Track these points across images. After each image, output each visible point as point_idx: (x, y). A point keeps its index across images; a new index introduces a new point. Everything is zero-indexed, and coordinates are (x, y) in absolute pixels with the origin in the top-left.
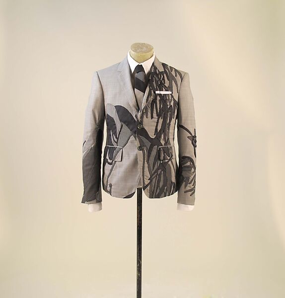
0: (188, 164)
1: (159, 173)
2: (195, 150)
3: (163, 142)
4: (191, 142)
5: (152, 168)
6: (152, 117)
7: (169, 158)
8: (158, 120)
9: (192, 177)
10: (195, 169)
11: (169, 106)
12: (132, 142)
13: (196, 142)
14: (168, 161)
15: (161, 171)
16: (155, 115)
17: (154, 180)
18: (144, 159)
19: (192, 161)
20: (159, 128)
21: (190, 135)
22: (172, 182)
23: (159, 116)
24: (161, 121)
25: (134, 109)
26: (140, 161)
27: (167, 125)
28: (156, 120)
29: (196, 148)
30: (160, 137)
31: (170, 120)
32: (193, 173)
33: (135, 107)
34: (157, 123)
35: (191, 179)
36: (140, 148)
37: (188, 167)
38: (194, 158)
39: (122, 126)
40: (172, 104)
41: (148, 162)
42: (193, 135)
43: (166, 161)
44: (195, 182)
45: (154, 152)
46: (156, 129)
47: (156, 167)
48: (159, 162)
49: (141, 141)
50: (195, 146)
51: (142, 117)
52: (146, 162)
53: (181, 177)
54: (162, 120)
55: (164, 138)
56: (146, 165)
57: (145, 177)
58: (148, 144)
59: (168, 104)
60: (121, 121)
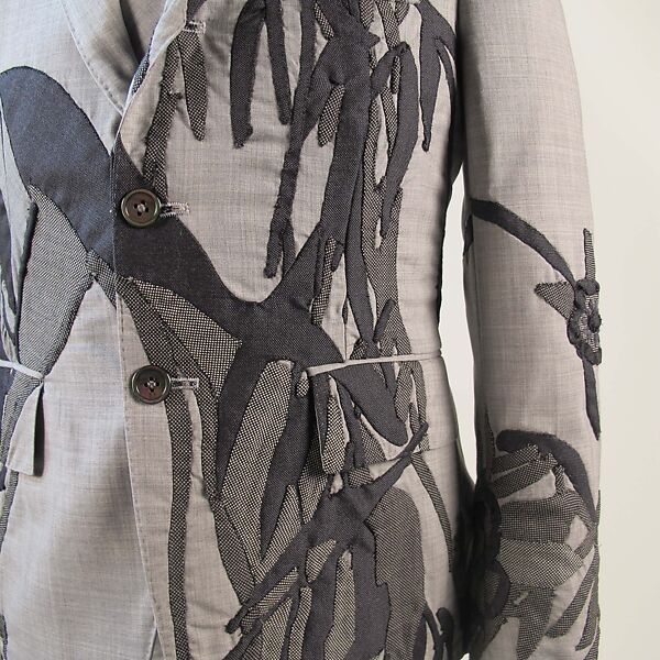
0: (544, 487)
1: (315, 567)
2: (590, 383)
3: (340, 330)
4: (563, 324)
5: (251, 538)
6: (242, 131)
7: (392, 451)
8: (293, 155)
9: (575, 582)
10: (593, 517)
11: (381, 50)
12: (95, 336)
13: (594, 324)
14: (396, 472)
15: (335, 557)
16: (264, 112)
17: (274, 630)
18: (181, 473)
19: (571, 465)
20: (305, 220)
21: (552, 276)
22: (427, 615)
23: (298, 116)
24: (318, 159)
25: (102, 74)
26: (148, 486)
27: (372, 198)
28: (276, 153)
29: (601, 372)
30: (318, 290)
31: (399, 159)
32: (581, 551)
33: (105, 54)
34: (290, 174)
35: (565, 596)
36: (149, 384)
37: (542, 510)
38: (583, 444)
39: (35, 211)
40: (410, 30)
41: (214, 495)
42: (578, 273)
43: (376, 472)
44: (594, 614)
45: (267, 417)
46: (281, 230)
47: (288, 529)
48: (312, 490)
49: (151, 327)
50: (590, 356)
51: (156, 132)
52: (197, 499)
53: (494, 582)
54: (328, 151)
55: (356, 297)
56: (201, 519)
57: (194, 613)
58: (218, 350)
59: (377, 28)
60: (27, 179)
